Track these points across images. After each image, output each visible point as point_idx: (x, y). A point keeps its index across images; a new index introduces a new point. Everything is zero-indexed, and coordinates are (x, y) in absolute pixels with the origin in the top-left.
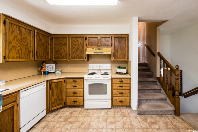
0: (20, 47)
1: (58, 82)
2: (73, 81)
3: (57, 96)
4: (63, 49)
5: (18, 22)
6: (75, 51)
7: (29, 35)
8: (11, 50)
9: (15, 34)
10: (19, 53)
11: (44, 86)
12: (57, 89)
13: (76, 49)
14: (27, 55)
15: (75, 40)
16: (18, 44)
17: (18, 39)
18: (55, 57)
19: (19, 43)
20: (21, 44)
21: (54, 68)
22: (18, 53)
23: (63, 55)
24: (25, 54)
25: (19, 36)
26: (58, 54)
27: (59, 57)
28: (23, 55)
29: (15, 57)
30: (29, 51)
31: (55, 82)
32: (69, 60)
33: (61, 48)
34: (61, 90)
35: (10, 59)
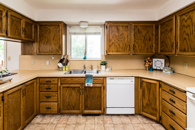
0: (118, 43)
1: (150, 83)
2: (170, 90)
3: (149, 101)
4: (169, 37)
5: (116, 23)
6: (185, 39)
7: (126, 31)
8: (111, 46)
9: (114, 33)
11: (132, 81)
12: (150, 92)
13: (187, 34)
14: (124, 49)
15: (186, 18)
16: (117, 41)
17: (117, 37)
18: (160, 51)
19: (117, 39)
20: (119, 40)
21: (164, 64)
22: (116, 48)
23: (168, 47)
24: (122, 48)
25: (117, 34)
26: (164, 46)
27: (165, 50)
28: (120, 49)
29: (114, 51)
30: (126, 45)
31: (146, 82)
32: (176, 55)
33: (167, 37)
34: (155, 96)
35: (110, 53)
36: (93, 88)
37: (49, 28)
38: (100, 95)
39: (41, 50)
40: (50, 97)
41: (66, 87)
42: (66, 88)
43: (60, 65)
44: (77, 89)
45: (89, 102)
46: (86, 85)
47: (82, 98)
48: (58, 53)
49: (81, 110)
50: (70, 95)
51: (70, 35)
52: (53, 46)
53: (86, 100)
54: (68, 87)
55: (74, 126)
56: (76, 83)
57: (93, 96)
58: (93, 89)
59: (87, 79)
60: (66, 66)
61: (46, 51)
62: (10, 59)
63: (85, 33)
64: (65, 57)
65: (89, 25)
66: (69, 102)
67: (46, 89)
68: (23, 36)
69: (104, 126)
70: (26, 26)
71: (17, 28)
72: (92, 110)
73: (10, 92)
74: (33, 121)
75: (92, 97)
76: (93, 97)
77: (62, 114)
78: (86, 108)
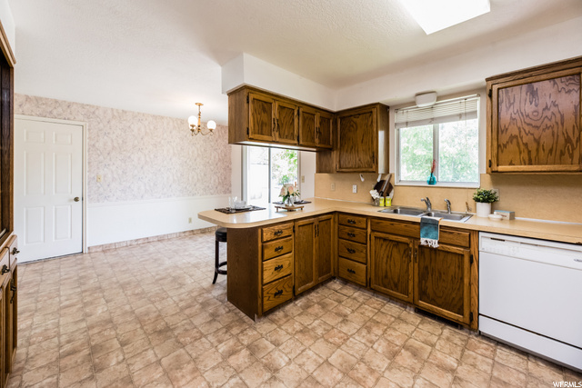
0: (532, 134)
5: (526, 74)
7: (569, 92)
8: (505, 146)
9: (517, 108)
10: (529, 152)
14: (560, 155)
16: (527, 128)
17: (528, 116)
19: (528, 124)
20: (538, 127)
22: (526, 151)
25: (529, 108)
28: (543, 154)
29: (517, 161)
35: (501, 168)
36: (441, 253)
37: (355, 120)
38: (460, 276)
39: (342, 162)
40: (354, 252)
41: (380, 238)
42: (382, 241)
43: (375, 194)
44: (402, 248)
45: (429, 284)
46: (423, 241)
47: (414, 270)
48: (371, 170)
49: (411, 296)
50: (390, 257)
51: (397, 127)
52: (362, 156)
53: (423, 277)
54: (385, 240)
55: (393, 319)
56: (400, 233)
57: (440, 274)
58: (442, 256)
59: (426, 228)
60: (387, 198)
61: (350, 166)
62: (303, 179)
63: (432, 119)
64: (387, 178)
65: (439, 98)
66: (386, 272)
67: (349, 234)
68: (317, 140)
69: (463, 351)
70: (320, 123)
71: (310, 130)
72: (439, 306)
73: (301, 223)
74: (329, 284)
75: (437, 274)
76: (440, 277)
77: (376, 292)
78: (423, 295)
